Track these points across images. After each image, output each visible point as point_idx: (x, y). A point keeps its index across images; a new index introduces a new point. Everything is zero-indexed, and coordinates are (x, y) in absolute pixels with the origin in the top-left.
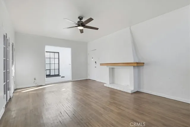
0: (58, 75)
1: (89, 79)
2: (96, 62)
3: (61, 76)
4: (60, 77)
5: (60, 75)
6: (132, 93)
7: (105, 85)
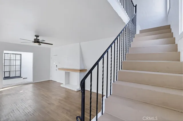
2: (57, 66)
3: (23, 77)
6: (77, 91)
7: (61, 85)
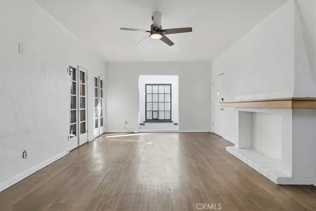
0: (170, 121)
1: (213, 133)
2: (222, 99)
4: (173, 124)
5: (172, 120)
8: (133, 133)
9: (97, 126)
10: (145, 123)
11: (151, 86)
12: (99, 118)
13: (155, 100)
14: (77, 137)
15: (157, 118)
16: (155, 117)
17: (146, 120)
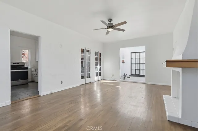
8: (116, 81)
9: (97, 75)
10: (131, 77)
11: (135, 53)
12: (98, 71)
13: (137, 62)
14: (85, 79)
15: (138, 74)
16: (137, 73)
17: (131, 74)
